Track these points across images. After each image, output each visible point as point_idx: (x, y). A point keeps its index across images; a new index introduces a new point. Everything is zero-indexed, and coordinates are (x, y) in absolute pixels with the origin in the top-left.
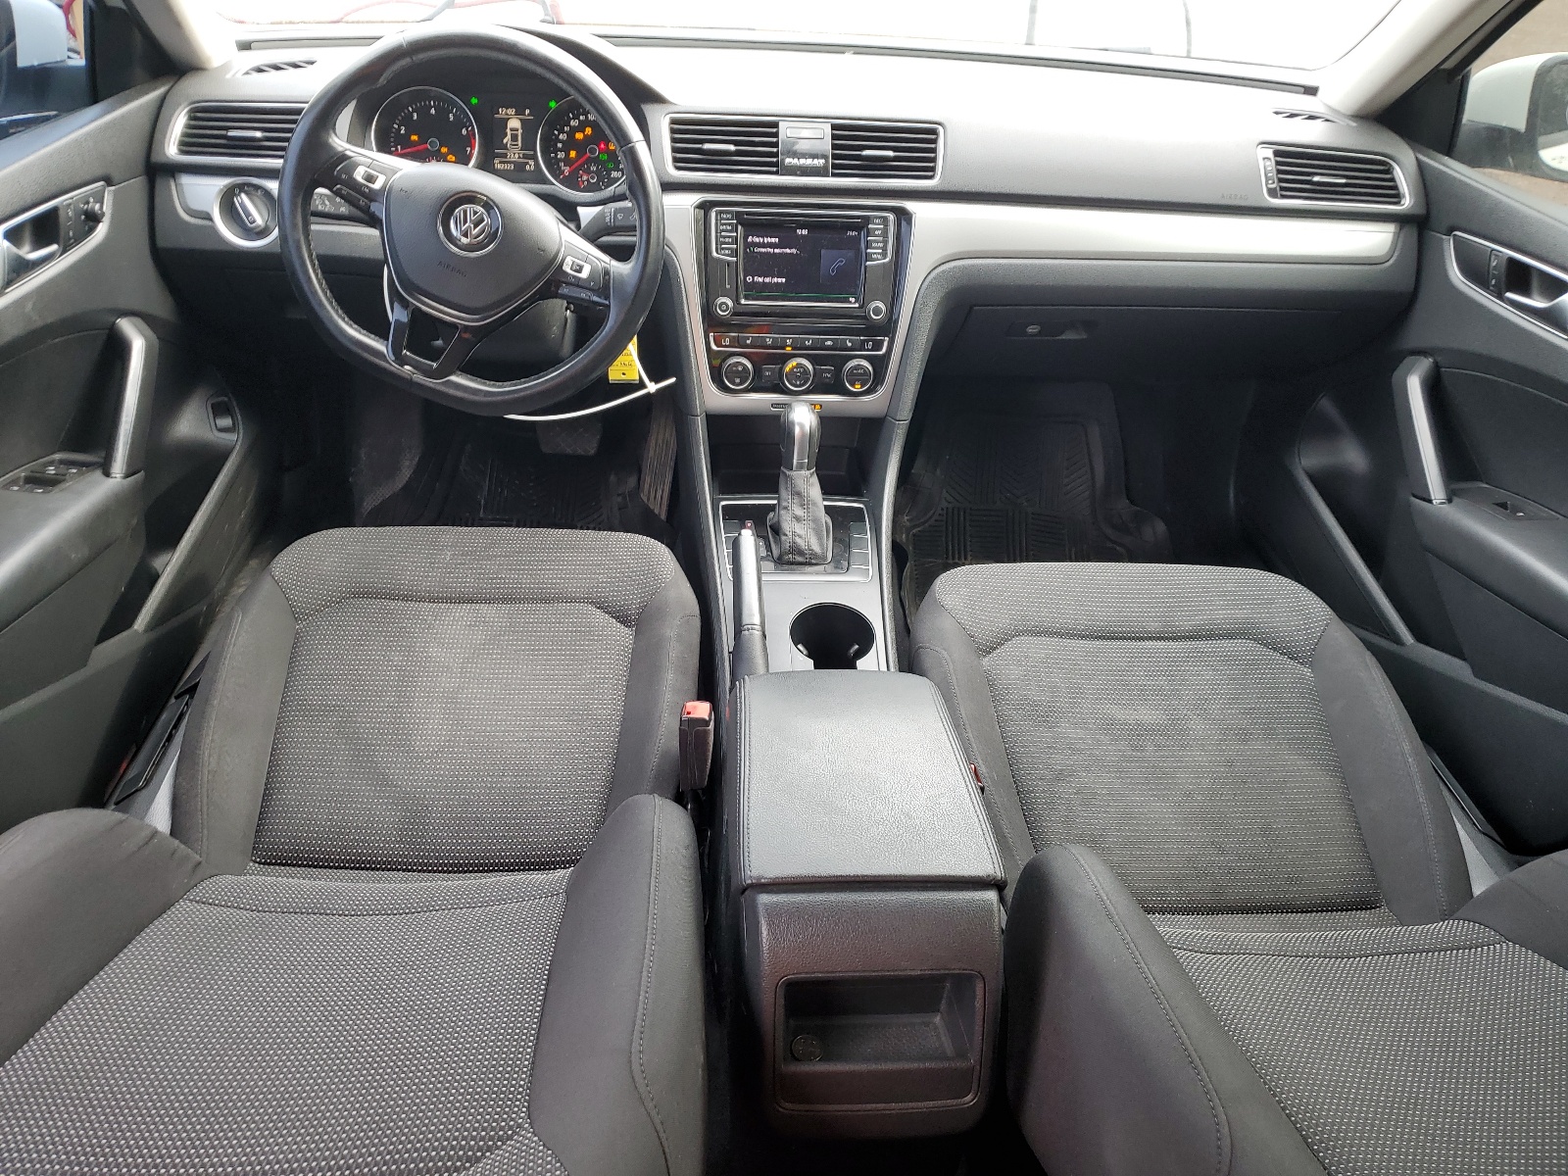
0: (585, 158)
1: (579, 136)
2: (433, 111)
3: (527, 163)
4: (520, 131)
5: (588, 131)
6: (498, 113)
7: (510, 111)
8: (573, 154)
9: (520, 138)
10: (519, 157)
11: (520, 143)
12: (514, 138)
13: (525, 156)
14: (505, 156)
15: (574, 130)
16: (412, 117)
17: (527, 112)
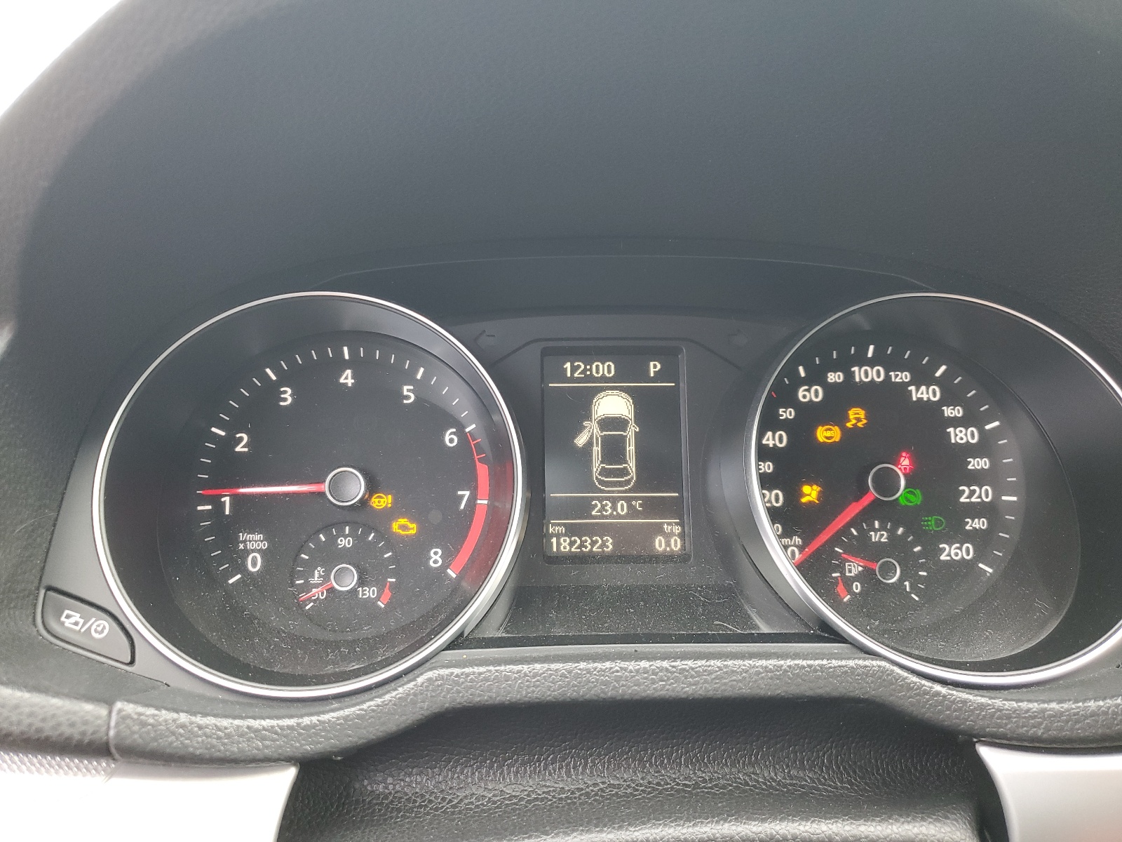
0: (866, 501)
1: (826, 434)
2: (347, 378)
3: (659, 530)
4: (632, 431)
5: (857, 416)
6: (562, 377)
7: (605, 369)
8: (810, 493)
9: (631, 448)
10: (632, 512)
11: (632, 465)
12: (613, 450)
13: (653, 507)
14: (583, 508)
15: (811, 416)
16: (278, 397)
17: (654, 367)
